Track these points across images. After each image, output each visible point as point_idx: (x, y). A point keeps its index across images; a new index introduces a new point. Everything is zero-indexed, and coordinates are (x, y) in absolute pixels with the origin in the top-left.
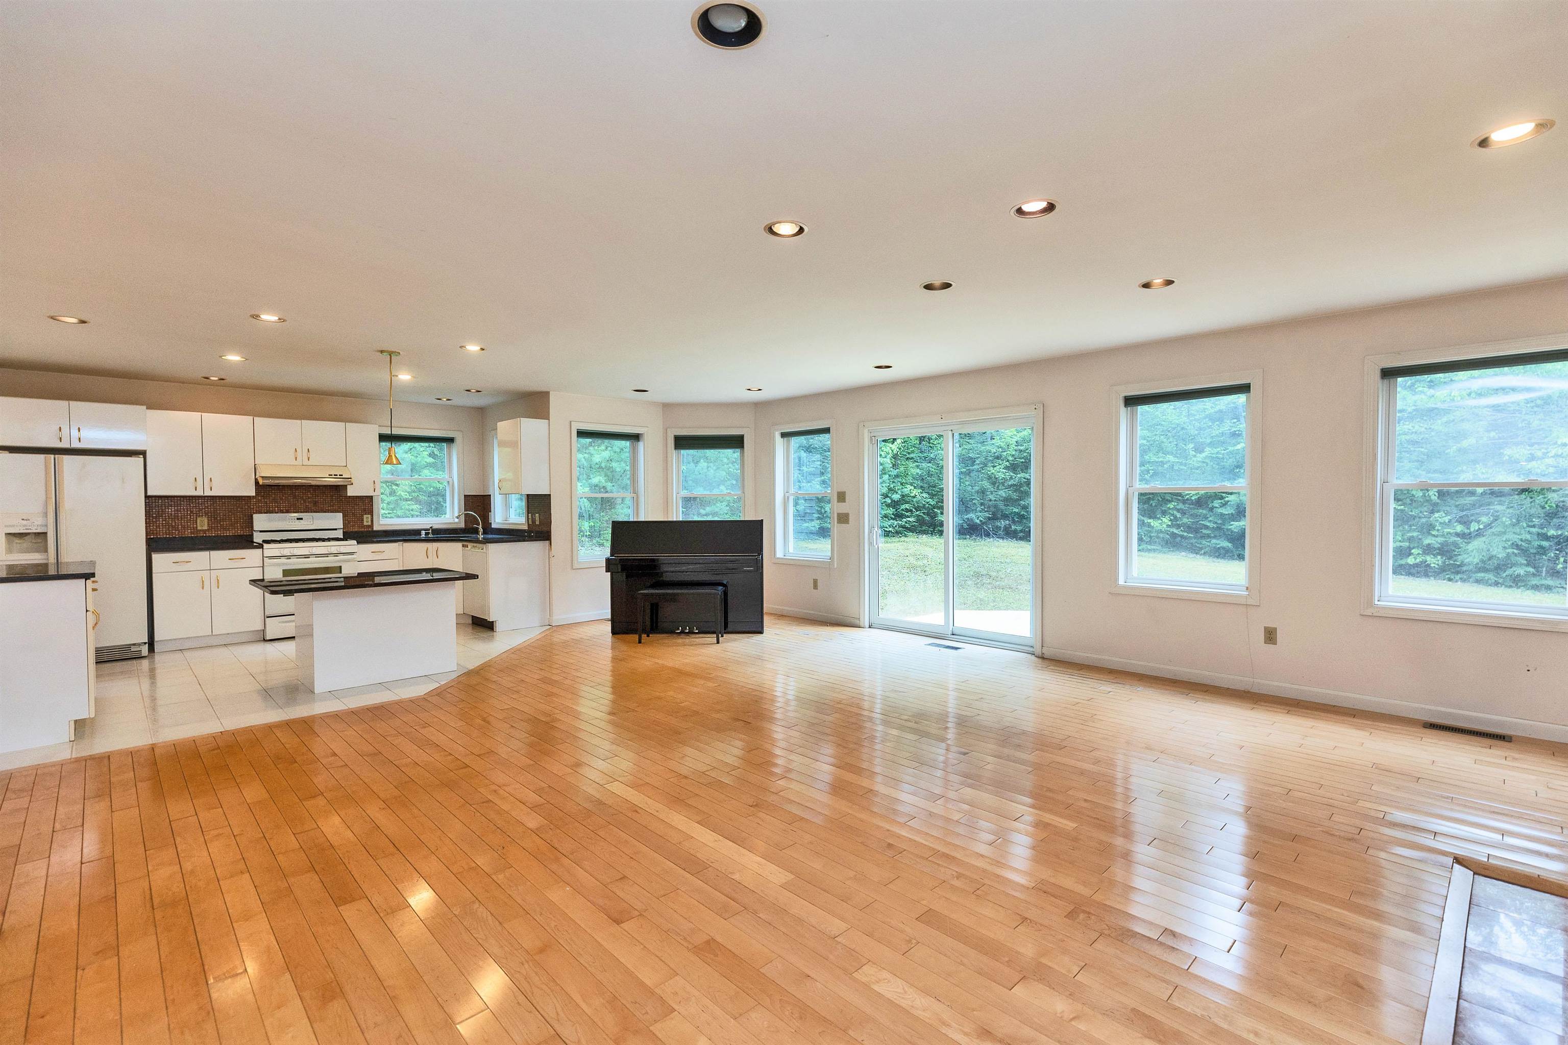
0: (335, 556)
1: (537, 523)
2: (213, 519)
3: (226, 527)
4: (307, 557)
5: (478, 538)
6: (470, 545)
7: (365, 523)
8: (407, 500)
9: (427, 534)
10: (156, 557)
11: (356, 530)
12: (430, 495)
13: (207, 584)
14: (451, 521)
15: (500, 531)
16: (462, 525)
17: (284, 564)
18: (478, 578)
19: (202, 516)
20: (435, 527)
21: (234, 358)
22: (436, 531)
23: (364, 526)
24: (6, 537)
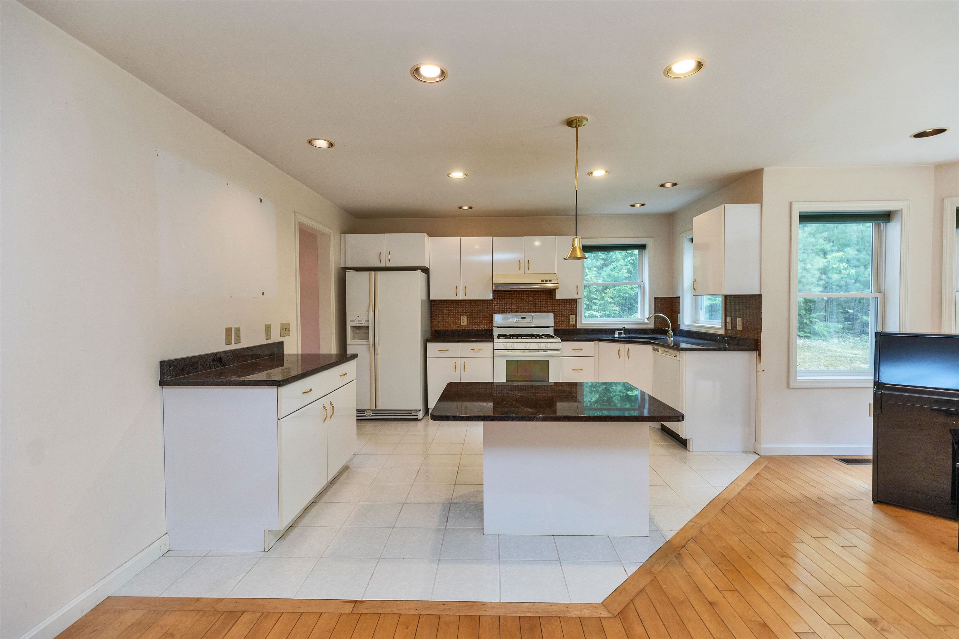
0: (544, 351)
1: (739, 328)
2: (471, 317)
3: (478, 323)
4: (523, 351)
5: (667, 343)
6: (661, 349)
7: (571, 323)
8: (611, 303)
9: (620, 333)
10: (429, 345)
11: (564, 328)
12: (626, 299)
13: (458, 368)
14: (642, 322)
15: (690, 334)
16: (652, 326)
17: (508, 356)
18: (683, 419)
19: (464, 314)
20: (628, 327)
21: (457, 175)
22: (628, 331)
23: (569, 325)
24: (351, 328)
